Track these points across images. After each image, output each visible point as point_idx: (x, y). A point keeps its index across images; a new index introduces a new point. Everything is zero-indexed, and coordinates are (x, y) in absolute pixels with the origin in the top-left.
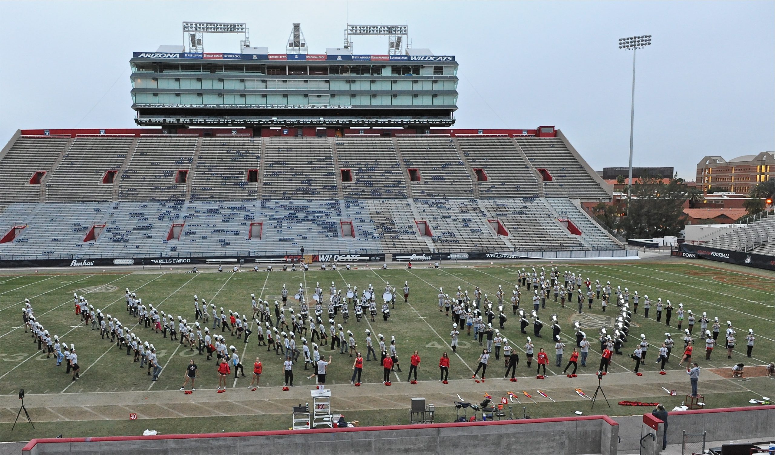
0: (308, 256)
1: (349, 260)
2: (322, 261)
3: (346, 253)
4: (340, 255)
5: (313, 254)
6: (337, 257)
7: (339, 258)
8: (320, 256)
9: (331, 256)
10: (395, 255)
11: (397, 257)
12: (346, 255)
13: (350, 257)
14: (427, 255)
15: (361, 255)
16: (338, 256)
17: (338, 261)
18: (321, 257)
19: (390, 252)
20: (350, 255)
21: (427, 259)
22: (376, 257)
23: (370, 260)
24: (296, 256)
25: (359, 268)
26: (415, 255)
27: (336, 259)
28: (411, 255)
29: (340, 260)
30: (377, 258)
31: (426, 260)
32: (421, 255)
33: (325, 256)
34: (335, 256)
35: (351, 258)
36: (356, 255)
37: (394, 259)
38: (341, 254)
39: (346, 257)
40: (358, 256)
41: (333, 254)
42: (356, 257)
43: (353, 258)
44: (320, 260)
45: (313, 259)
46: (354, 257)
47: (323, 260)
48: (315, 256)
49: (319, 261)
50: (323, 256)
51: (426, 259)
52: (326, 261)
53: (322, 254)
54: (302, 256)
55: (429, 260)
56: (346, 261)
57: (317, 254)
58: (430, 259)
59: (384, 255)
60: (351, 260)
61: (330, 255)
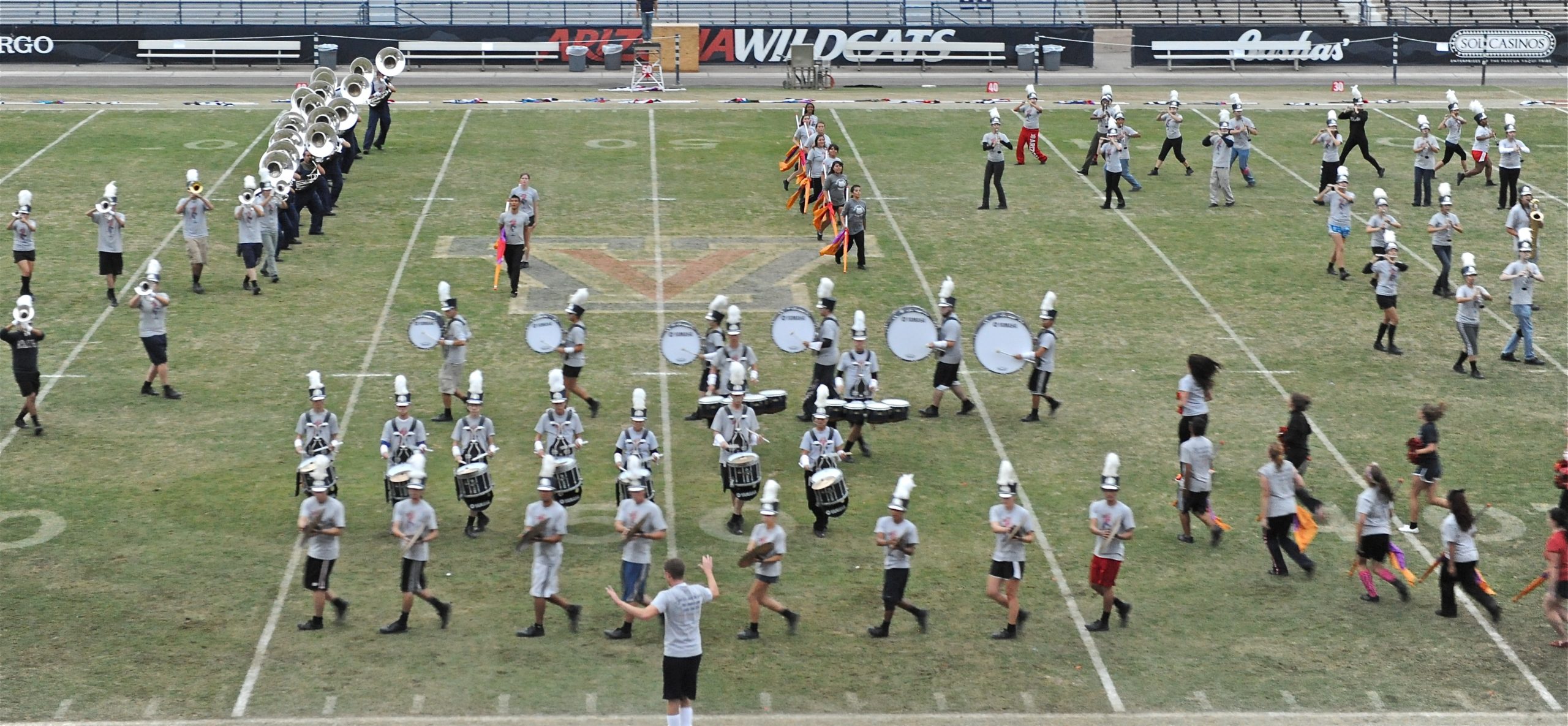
0: (676, 32)
1: (897, 57)
2: (751, 60)
3: (883, 21)
4: (850, 30)
5: (707, 22)
6: (832, 40)
7: (846, 44)
8: (740, 34)
9: (801, 34)
10: (1144, 35)
11: (1157, 45)
12: (882, 31)
13: (905, 39)
14: (1324, 34)
15: (964, 33)
16: (840, 35)
17: (840, 61)
18: (749, 36)
19: (1119, 14)
20: (904, 29)
21: (1325, 57)
22: (1042, 42)
23: (1012, 60)
24: (614, 31)
25: (948, 102)
26: (1257, 34)
27: (826, 52)
28: (1233, 33)
29: (850, 57)
30: (1048, 48)
31: (1320, 62)
32: (1290, 32)
33: (768, 30)
34: (824, 35)
35: (906, 46)
36: (936, 29)
37: (1143, 57)
38: (854, 21)
39: (879, 38)
40: (947, 38)
41: (814, 21)
42: (937, 41)
43: (917, 44)
44: (742, 54)
45: (703, 51)
46: (927, 39)
47: (760, 56)
48: (715, 30)
49: (736, 62)
50: (758, 34)
51: (1315, 56)
52: (775, 58)
53: (755, 21)
54: (648, 27)
55: (1331, 62)
56: (879, 62)
57: (726, 21)
58: (1339, 56)
59: (1085, 31)
60: (910, 58)
61: (794, 28)
